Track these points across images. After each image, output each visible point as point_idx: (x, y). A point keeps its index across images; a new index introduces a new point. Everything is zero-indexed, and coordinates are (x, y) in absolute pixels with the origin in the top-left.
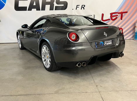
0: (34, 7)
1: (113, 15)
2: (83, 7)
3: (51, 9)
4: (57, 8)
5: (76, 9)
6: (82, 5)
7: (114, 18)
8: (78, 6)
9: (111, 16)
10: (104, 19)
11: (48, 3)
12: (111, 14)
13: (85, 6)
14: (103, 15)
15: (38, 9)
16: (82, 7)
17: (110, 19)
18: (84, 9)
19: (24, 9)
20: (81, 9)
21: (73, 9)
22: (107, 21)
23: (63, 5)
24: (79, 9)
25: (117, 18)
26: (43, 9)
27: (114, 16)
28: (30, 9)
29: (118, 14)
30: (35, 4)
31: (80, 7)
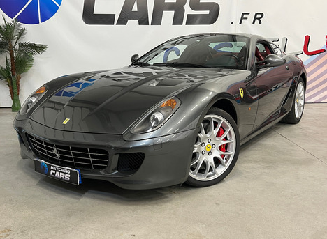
0: (133, 16)
2: (258, 18)
5: (240, 23)
6: (256, 14)
8: (245, 16)
10: (310, 50)
13: (262, 15)
14: (307, 39)
15: (144, 21)
16: (255, 18)
17: (326, 49)
18: (260, 23)
20: (253, 23)
21: (232, 23)
22: (318, 55)
23: (207, 12)
24: (248, 22)
28: (122, 21)
30: (135, 9)
31: (251, 17)
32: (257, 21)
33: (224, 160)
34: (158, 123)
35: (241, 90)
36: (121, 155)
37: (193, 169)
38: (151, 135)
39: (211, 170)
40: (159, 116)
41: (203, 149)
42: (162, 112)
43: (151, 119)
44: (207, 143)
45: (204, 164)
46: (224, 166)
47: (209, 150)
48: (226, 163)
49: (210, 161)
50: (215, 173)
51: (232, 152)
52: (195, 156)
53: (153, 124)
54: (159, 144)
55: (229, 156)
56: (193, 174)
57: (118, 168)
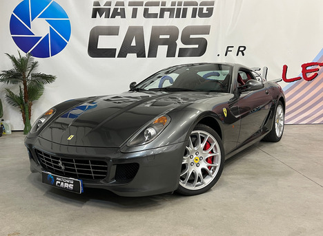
0: (132, 50)
1: (307, 69)
2: (241, 50)
3: (170, 54)
5: (226, 55)
6: (240, 47)
7: (309, 75)
8: (230, 49)
9: (305, 71)
10: (288, 77)
12: (304, 66)
13: (245, 48)
14: (285, 68)
15: (141, 54)
16: (239, 51)
17: (302, 77)
18: (243, 55)
20: (237, 55)
21: (218, 55)
22: (295, 82)
23: (197, 46)
24: (232, 54)
25: (316, 75)
26: (153, 53)
27: (311, 71)
28: (123, 54)
29: (318, 67)
30: (134, 44)
31: (235, 50)
32: (240, 53)
33: (211, 171)
34: (150, 137)
35: (225, 110)
36: (118, 166)
37: (183, 179)
38: (145, 147)
39: (199, 180)
40: (152, 131)
41: (191, 161)
42: (155, 127)
43: (145, 133)
44: (195, 156)
45: (193, 174)
46: (211, 176)
47: (197, 162)
48: (213, 173)
49: (198, 171)
50: (203, 183)
51: (218, 164)
52: (184, 167)
53: (147, 138)
54: (152, 155)
55: (215, 167)
56: (183, 183)
57: (116, 178)
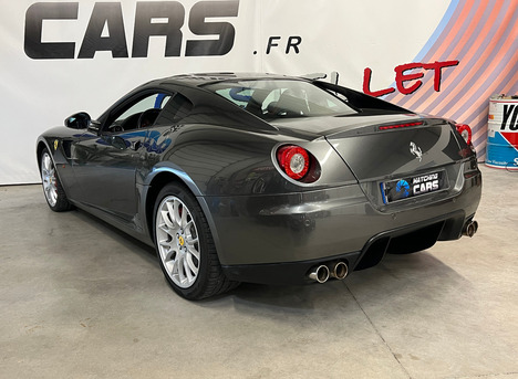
0: (103, 45)
1: (405, 73)
3: (172, 50)
4: (193, 49)
5: (268, 52)
6: (291, 38)
7: (408, 85)
8: (274, 42)
9: (400, 79)
10: (372, 90)
11: (159, 30)
12: (400, 70)
13: (299, 39)
14: (368, 73)
15: (120, 52)
16: (289, 45)
17: (395, 87)
18: (297, 51)
19: (63, 51)
20: (287, 52)
21: (255, 53)
22: (384, 96)
23: (217, 37)
24: (279, 50)
25: (419, 85)
26: (141, 50)
27: (410, 78)
28: (87, 52)
29: (422, 70)
30: (105, 33)
31: (283, 43)
32: (292, 48)
